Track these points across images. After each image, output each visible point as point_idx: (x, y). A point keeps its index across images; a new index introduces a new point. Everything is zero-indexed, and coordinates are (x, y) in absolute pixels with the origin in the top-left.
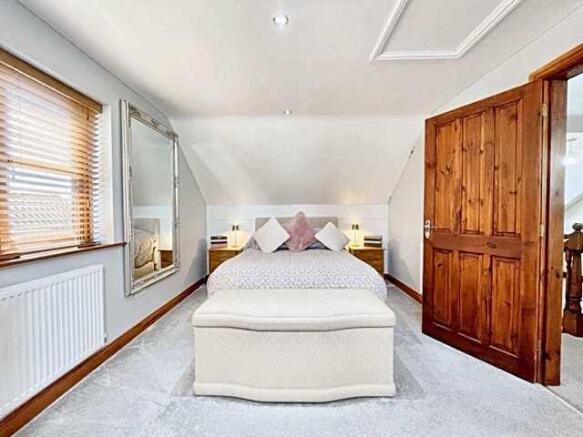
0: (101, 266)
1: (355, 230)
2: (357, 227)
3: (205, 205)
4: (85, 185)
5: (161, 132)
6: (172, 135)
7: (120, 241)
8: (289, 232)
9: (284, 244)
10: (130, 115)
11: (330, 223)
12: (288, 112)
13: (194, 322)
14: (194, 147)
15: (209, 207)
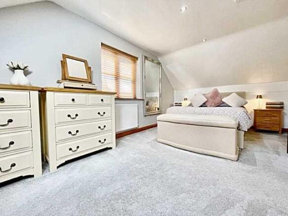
0: (137, 105)
1: (259, 99)
2: (261, 97)
3: (173, 90)
4: (134, 82)
5: (155, 63)
6: (159, 63)
7: (142, 98)
8: (207, 98)
9: (204, 104)
10: (145, 59)
11: (234, 93)
12: (204, 40)
13: (157, 119)
14: (167, 66)
15: (175, 91)
